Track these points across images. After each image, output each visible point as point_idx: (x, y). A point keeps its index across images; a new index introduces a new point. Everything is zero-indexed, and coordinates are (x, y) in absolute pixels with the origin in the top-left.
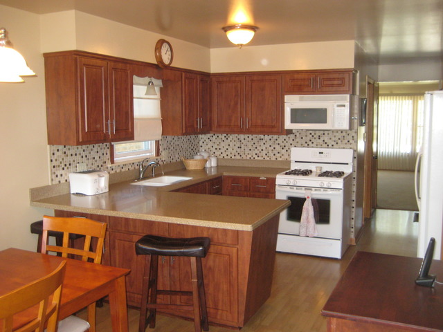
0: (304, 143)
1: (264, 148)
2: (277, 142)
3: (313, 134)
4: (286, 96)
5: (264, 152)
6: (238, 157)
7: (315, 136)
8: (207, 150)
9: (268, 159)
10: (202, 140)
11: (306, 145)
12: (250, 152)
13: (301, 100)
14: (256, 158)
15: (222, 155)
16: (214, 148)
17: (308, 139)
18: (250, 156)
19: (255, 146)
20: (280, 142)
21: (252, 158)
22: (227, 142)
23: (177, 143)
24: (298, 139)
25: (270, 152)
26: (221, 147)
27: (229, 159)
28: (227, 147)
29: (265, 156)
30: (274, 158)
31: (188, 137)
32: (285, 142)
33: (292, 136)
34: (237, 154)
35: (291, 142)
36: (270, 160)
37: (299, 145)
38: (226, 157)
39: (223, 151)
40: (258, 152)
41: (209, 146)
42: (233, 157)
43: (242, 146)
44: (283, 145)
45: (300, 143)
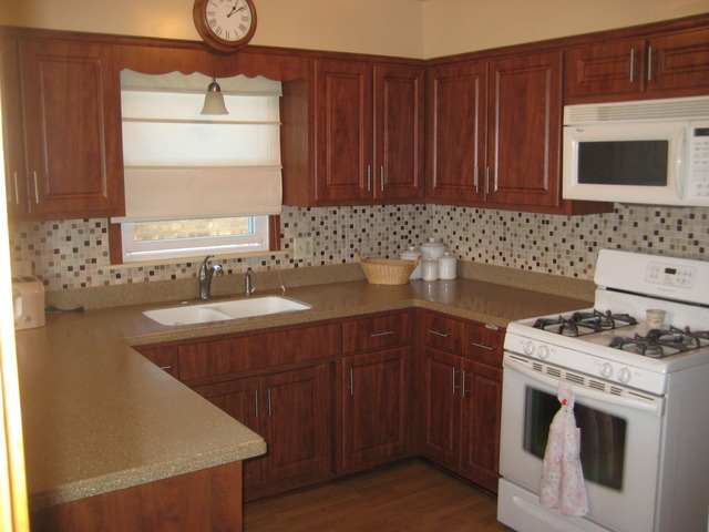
0: (640, 238)
1: (551, 246)
2: (578, 231)
3: (663, 215)
4: (567, 109)
5: (551, 255)
6: (499, 262)
7: (669, 221)
8: (446, 240)
9: (558, 273)
10: (438, 217)
11: (646, 243)
12: (522, 252)
13: (603, 117)
14: (535, 269)
15: (471, 255)
16: (458, 235)
17: (651, 227)
18: (521, 262)
19: (532, 237)
20: (586, 234)
21: (526, 268)
22: (480, 223)
23: (348, 222)
24: (627, 228)
25: (564, 255)
26: (470, 237)
27: (481, 265)
28: (480, 236)
29: (552, 266)
30: (569, 274)
31: (391, 208)
32: (596, 232)
33: (612, 217)
34: (497, 254)
35: (610, 232)
36: (562, 278)
37: (626, 243)
38: (477, 260)
39: (472, 243)
40: (538, 254)
41: (449, 232)
42: (490, 262)
43: (508, 235)
44: (590, 239)
45: (630, 239)
